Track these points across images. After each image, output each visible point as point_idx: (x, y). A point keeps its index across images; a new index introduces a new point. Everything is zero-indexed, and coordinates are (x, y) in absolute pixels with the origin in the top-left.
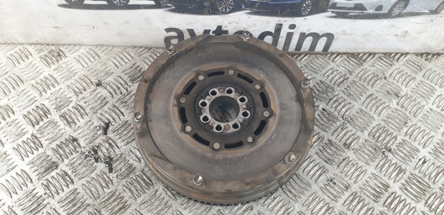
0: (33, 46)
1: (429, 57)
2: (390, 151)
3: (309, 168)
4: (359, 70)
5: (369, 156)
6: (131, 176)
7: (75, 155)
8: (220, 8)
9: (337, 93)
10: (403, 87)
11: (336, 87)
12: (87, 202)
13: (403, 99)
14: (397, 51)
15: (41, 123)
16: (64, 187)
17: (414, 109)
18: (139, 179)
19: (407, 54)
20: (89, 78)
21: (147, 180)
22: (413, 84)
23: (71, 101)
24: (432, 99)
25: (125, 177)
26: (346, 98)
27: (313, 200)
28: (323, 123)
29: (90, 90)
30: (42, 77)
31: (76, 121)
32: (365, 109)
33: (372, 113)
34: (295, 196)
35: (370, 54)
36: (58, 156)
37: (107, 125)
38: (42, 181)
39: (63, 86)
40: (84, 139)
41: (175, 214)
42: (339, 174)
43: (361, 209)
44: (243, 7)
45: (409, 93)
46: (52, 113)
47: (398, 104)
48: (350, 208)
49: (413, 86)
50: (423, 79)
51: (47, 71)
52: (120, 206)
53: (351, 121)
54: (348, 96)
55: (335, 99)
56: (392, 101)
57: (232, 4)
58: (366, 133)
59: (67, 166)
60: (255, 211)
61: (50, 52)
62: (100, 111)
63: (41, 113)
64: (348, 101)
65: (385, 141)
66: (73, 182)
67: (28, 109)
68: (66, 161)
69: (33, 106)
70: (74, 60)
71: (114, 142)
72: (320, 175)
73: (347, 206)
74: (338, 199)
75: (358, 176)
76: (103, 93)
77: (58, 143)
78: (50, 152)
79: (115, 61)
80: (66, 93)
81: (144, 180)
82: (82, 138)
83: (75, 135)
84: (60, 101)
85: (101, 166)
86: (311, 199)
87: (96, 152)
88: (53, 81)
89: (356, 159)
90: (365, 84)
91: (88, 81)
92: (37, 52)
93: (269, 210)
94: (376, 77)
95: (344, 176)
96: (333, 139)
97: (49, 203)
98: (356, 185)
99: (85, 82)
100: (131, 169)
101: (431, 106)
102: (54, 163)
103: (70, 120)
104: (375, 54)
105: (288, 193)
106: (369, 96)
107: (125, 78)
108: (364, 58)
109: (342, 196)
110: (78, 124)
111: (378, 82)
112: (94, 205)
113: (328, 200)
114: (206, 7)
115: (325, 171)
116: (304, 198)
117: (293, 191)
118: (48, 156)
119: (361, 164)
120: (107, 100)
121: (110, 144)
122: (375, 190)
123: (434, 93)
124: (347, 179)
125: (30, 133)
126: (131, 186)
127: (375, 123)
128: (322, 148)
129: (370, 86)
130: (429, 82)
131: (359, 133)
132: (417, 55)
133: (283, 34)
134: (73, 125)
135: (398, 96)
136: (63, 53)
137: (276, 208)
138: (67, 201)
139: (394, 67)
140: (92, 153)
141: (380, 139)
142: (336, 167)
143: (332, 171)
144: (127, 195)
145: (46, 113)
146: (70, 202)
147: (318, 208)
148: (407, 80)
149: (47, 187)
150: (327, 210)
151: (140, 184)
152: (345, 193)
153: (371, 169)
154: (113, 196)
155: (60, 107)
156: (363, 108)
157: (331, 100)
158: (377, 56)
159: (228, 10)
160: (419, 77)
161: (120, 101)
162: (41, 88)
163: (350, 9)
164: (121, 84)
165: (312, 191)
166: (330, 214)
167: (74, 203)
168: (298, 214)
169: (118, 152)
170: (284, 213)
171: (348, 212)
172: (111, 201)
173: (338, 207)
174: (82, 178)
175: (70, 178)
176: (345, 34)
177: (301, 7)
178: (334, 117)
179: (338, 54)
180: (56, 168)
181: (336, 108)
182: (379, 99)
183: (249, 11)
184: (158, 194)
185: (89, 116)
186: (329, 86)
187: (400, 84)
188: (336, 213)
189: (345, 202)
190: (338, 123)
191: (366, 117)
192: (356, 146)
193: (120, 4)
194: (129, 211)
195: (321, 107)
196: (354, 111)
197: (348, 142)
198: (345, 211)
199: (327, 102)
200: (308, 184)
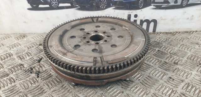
3: (156, 73)
4: (173, 37)
5: (191, 67)
6: (49, 79)
7: (20, 71)
8: (101, 6)
10: (200, 41)
11: (163, 43)
12: (20, 91)
14: (191, 31)
15: (6, 59)
16: (9, 84)
18: (53, 80)
19: (196, 31)
20: (37, 43)
21: (59, 80)
23: (25, 51)
25: (46, 79)
26: (170, 46)
27: (162, 87)
28: (159, 55)
29: (35, 47)
30: (13, 43)
31: (25, 58)
33: (186, 51)
34: (150, 86)
35: (177, 32)
36: (10, 71)
37: (41, 59)
39: (22, 46)
40: (27, 64)
41: (74, 96)
42: (175, 75)
43: (195, 91)
44: (111, 5)
46: (13, 55)
47: (199, 47)
48: (188, 90)
51: (16, 42)
52: (40, 92)
53: (175, 54)
55: (163, 46)
56: (195, 46)
57: (106, 3)
58: (185, 58)
59: (14, 75)
60: (125, 94)
61: (20, 36)
62: (38, 54)
63: (8, 55)
65: (198, 61)
66: (15, 82)
67: (2, 54)
68: (14, 73)
69: (5, 53)
70: (31, 38)
71: (43, 65)
72: (163, 76)
73: (185, 90)
74: (178, 87)
75: (187, 76)
76: (42, 48)
77: (13, 66)
78: (6, 70)
80: (23, 48)
81: (57, 81)
83: (22, 63)
84: (19, 51)
85: (33, 75)
86: (160, 86)
87: (32, 69)
88: (18, 44)
89: (183, 68)
90: (178, 41)
91: (35, 44)
93: (134, 93)
94: (183, 39)
95: (178, 76)
96: (167, 61)
98: (187, 80)
100: (50, 76)
102: (7, 74)
103: (22, 58)
104: (179, 32)
105: (145, 84)
106: (182, 45)
109: (180, 85)
110: (26, 59)
111: (185, 40)
112: (24, 92)
113: (171, 87)
114: (94, 6)
115: (165, 74)
116: (155, 87)
117: (148, 83)
118: (5, 72)
119: (187, 70)
121: (41, 66)
124: (181, 77)
126: (48, 83)
127: (189, 54)
128: (161, 65)
129: (181, 41)
131: (181, 58)
134: (23, 60)
136: (26, 36)
137: (139, 92)
138: (8, 90)
139: (191, 36)
140: (30, 69)
141: (195, 60)
142: (172, 72)
143: (170, 74)
144: (45, 87)
145: (10, 55)
146: (9, 91)
147: (165, 91)
150: (172, 92)
151: (54, 82)
152: (182, 83)
153: (194, 72)
154: (37, 87)
155: (18, 53)
156: (180, 49)
158: (181, 33)
159: (104, 7)
162: (11, 47)
163: (161, 3)
165: (160, 83)
166: (175, 94)
167: (12, 91)
168: (153, 94)
169: (44, 69)
170: (144, 94)
171: (187, 93)
172: (35, 90)
173: (179, 90)
174: (21, 80)
175: (14, 80)
176: (162, 19)
177: (139, 3)
178: (165, 53)
179: (161, 33)
180: (8, 76)
181: (165, 50)
182: (187, 45)
183: (114, 7)
184: (64, 87)
185: (33, 56)
186: (159, 42)
187: (197, 40)
188: (179, 93)
189: (183, 88)
190: (168, 55)
191: (183, 52)
192: (181, 63)
193: (55, 6)
194: (45, 94)
195: (157, 50)
196: (175, 51)
197: (176, 62)
198: (185, 92)
199: (160, 48)
200: (157, 80)
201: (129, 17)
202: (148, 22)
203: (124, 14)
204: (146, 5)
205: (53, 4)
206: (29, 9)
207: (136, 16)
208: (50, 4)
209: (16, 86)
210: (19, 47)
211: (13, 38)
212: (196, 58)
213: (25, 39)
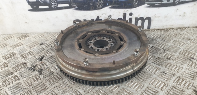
2: (193, 59)
3: (150, 68)
4: (167, 33)
5: (182, 62)
6: (51, 76)
7: (23, 69)
8: (97, 6)
9: (158, 41)
10: (191, 37)
11: (157, 39)
12: (25, 88)
13: (193, 40)
14: (184, 27)
15: (10, 59)
16: (14, 82)
18: (55, 77)
19: (189, 27)
22: (196, 35)
23: (27, 50)
25: (48, 76)
26: (163, 42)
27: (155, 81)
28: (153, 51)
29: (37, 46)
30: (16, 43)
31: (28, 57)
33: (178, 46)
35: (170, 29)
36: (14, 70)
37: (43, 58)
38: (2, 80)
39: (25, 45)
40: (30, 63)
41: (74, 91)
42: (167, 70)
43: (185, 84)
44: (107, 4)
45: (195, 38)
46: (17, 54)
47: (191, 42)
48: (178, 83)
51: (19, 41)
52: (43, 88)
53: (168, 50)
54: (164, 41)
55: (157, 43)
56: (187, 41)
57: (102, 3)
58: (178, 54)
59: (18, 73)
60: (121, 88)
61: (22, 36)
62: (40, 53)
63: (12, 55)
64: (164, 43)
65: (189, 55)
66: (19, 79)
67: (6, 54)
68: (18, 72)
69: (9, 53)
70: (32, 37)
71: (45, 63)
73: (176, 83)
74: (170, 80)
75: (178, 70)
76: (43, 47)
77: (16, 65)
78: (11, 69)
79: (50, 37)
80: (25, 48)
81: (58, 77)
82: (29, 62)
83: (25, 62)
84: (22, 51)
85: (36, 73)
86: (153, 81)
87: (34, 67)
88: (21, 44)
89: (175, 63)
90: (171, 37)
91: (37, 43)
92: (16, 36)
93: (129, 87)
94: (176, 35)
95: (170, 70)
96: (160, 56)
97: (3, 89)
98: (178, 74)
99: (35, 43)
100: (52, 73)
102: (12, 72)
104: (173, 29)
105: (139, 79)
106: (175, 41)
108: (168, 30)
109: (172, 79)
111: (177, 36)
112: (28, 89)
113: (164, 81)
114: (91, 6)
115: (158, 69)
116: (149, 81)
117: (142, 78)
118: (9, 70)
119: (178, 65)
120: (44, 49)
121: (42, 64)
122: (191, 75)
124: (173, 71)
125: (4, 62)
126: (50, 80)
127: (181, 50)
128: (155, 60)
129: (174, 37)
131: (174, 54)
132: (194, 27)
133: (127, 19)
134: (26, 59)
135: (190, 40)
136: (28, 36)
137: (134, 86)
138: (13, 88)
139: (184, 32)
141: (186, 55)
142: (165, 67)
143: (163, 69)
144: (48, 84)
145: (14, 54)
146: (15, 88)
147: (158, 84)
148: (192, 34)
149: (5, 82)
150: (164, 85)
151: (55, 79)
152: (173, 77)
153: (185, 66)
154: (40, 84)
156: (173, 45)
159: (101, 7)
161: (50, 49)
162: (14, 47)
163: (155, 1)
164: (52, 43)
165: (153, 77)
166: (166, 87)
167: (17, 88)
168: (147, 88)
169: (46, 67)
170: (138, 88)
171: (178, 86)
172: (38, 86)
173: (171, 83)
174: (24, 78)
175: (18, 78)
176: (156, 17)
177: (133, 2)
178: (159, 49)
179: (155, 30)
180: (12, 74)
181: (159, 46)
182: (180, 41)
183: (110, 7)
184: (64, 83)
185: (35, 55)
186: (153, 39)
187: (189, 36)
188: (171, 86)
189: (174, 81)
190: (161, 51)
191: (175, 48)
192: (173, 58)
193: (54, 7)
194: (48, 90)
195: (151, 46)
196: (168, 46)
197: (169, 57)
198: (176, 85)
199: (154, 44)
200: (150, 75)
201: (125, 15)
202: (143, 19)
203: (120, 12)
204: (141, 3)
205: (52, 5)
206: (30, 10)
207: (131, 14)
208: (49, 5)
209: (21, 83)
210: (22, 46)
211: (16, 38)
212: (187, 53)
213: (27, 39)
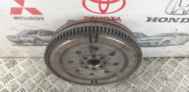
0: (2, 59)
1: (180, 59)
4: (149, 66)
9: (139, 79)
10: (169, 75)
11: (139, 76)
13: (169, 81)
17: (174, 86)
19: (170, 57)
20: (28, 74)
22: (173, 73)
23: (19, 87)
24: (182, 81)
26: (143, 81)
29: (28, 81)
30: (6, 74)
32: (152, 87)
33: (155, 89)
35: (154, 58)
39: (15, 79)
45: (172, 78)
47: (167, 84)
49: (173, 74)
50: (178, 71)
54: (144, 80)
55: (138, 82)
56: (164, 82)
61: (10, 62)
70: (21, 65)
76: (34, 82)
79: (39, 65)
80: (16, 83)
84: (14, 87)
88: (11, 77)
90: (152, 74)
92: (4, 62)
99: (26, 76)
101: (182, 85)
106: (154, 80)
107: (44, 74)
108: (151, 60)
111: (158, 72)
120: (35, 85)
123: (183, 78)
129: (154, 75)
130: (180, 72)
132: (175, 58)
135: (167, 80)
136: (16, 62)
139: (165, 65)
148: (171, 71)
155: (14, 90)
156: (151, 86)
157: (136, 82)
158: (157, 59)
160: (176, 69)
161: (41, 86)
162: (5, 80)
164: (42, 77)
181: (139, 86)
182: (158, 81)
187: (168, 73)
195: (132, 86)
196: (147, 88)
199: (135, 83)
208: (34, 43)
210: (13, 80)
